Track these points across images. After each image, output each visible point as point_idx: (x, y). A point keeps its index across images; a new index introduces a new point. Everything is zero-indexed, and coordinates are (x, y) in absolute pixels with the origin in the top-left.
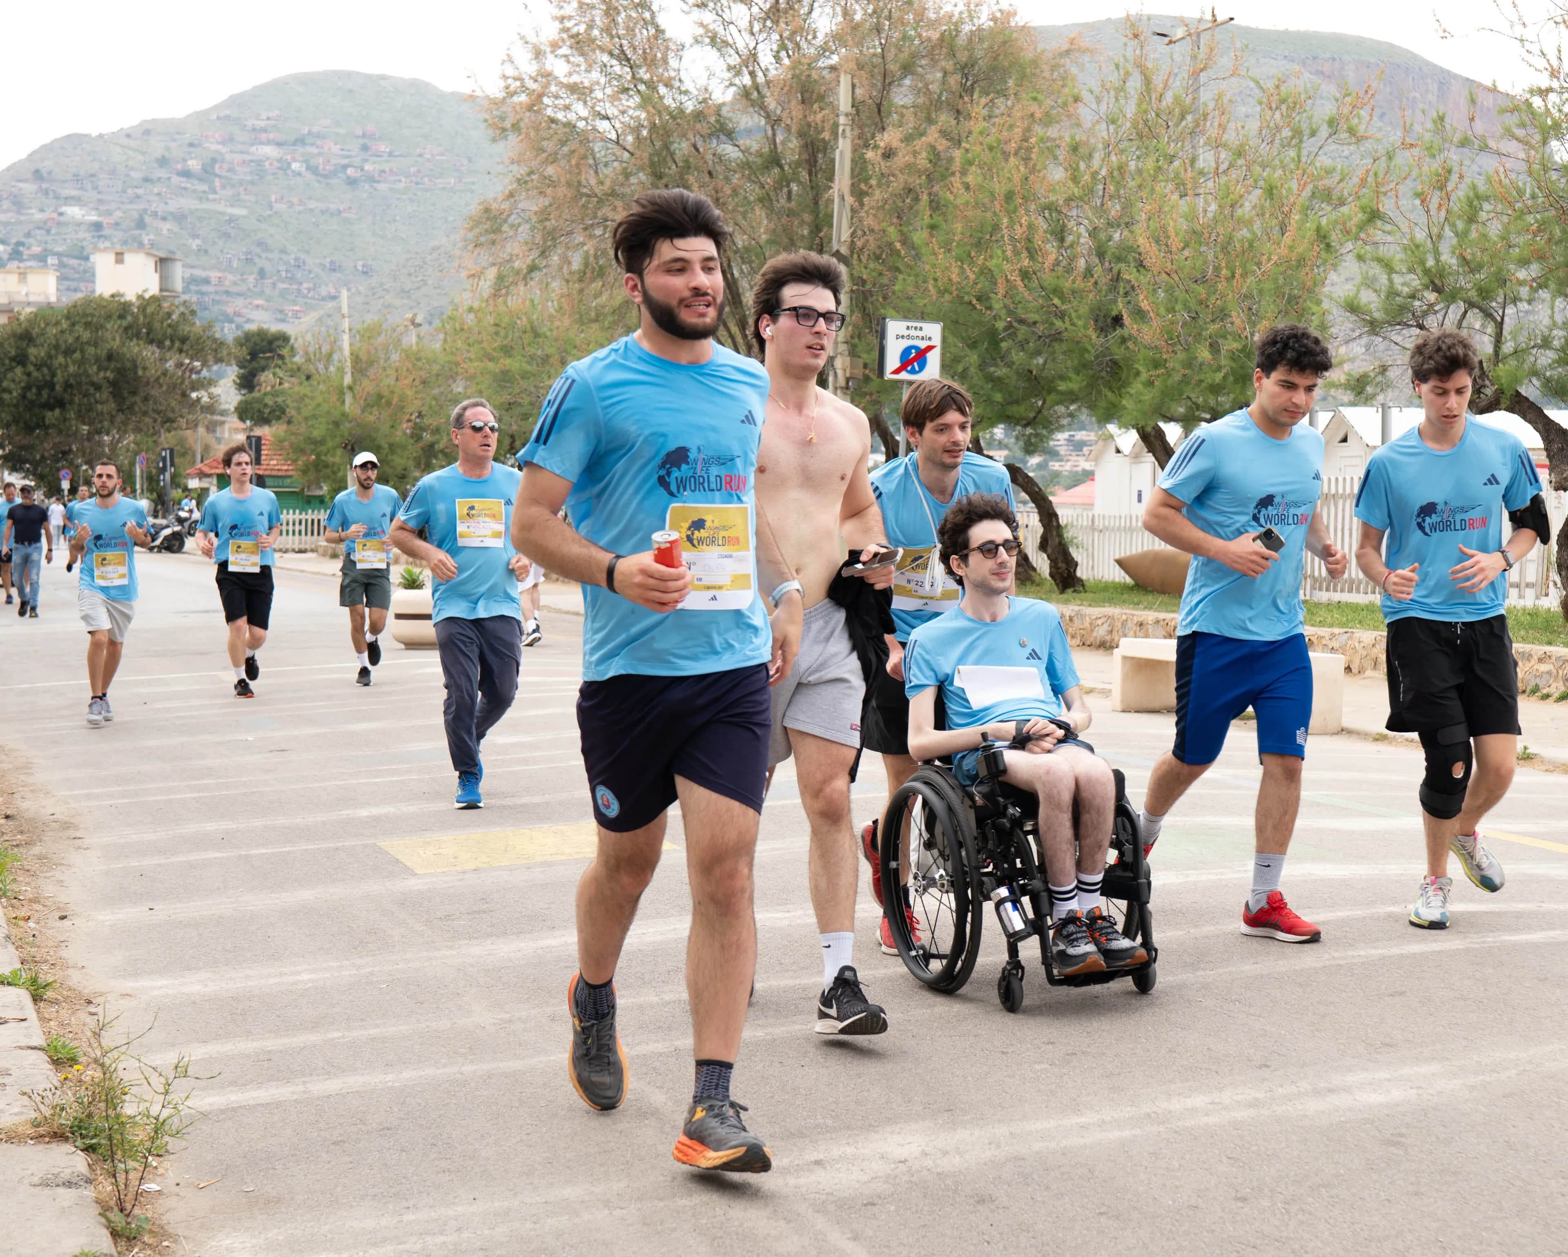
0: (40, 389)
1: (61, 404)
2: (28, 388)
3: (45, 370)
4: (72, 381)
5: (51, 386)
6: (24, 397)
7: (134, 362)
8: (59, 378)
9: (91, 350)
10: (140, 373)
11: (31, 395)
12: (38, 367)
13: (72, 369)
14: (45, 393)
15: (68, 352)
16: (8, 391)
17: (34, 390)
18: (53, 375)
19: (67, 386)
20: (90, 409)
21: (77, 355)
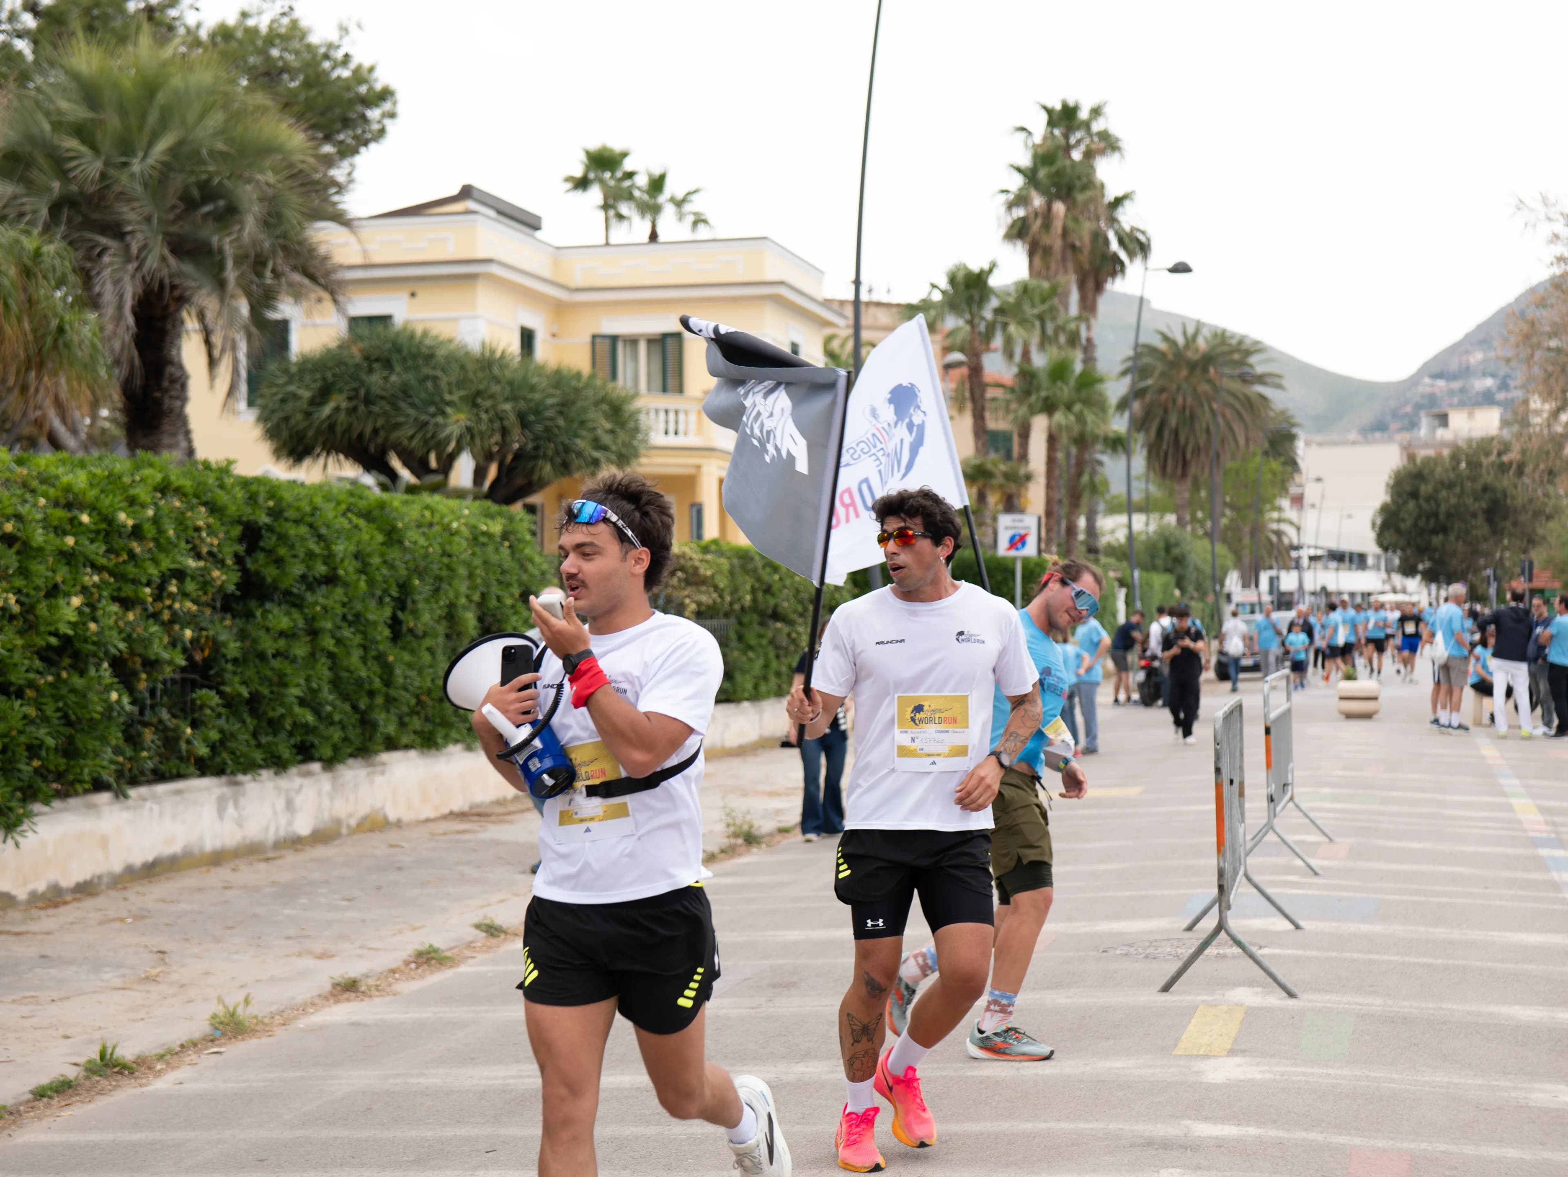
0: (1428, 518)
1: (1444, 530)
2: (1419, 517)
3: (1432, 503)
4: (1452, 511)
5: (1436, 515)
6: (1415, 525)
7: (1505, 494)
8: (1443, 509)
9: (1468, 485)
10: (1509, 502)
11: (1422, 523)
12: (1428, 499)
13: (1453, 501)
14: (1432, 522)
15: (1450, 486)
16: (1403, 520)
17: (1424, 519)
18: (1438, 505)
19: (1449, 515)
20: (1467, 532)
21: (1458, 489)
